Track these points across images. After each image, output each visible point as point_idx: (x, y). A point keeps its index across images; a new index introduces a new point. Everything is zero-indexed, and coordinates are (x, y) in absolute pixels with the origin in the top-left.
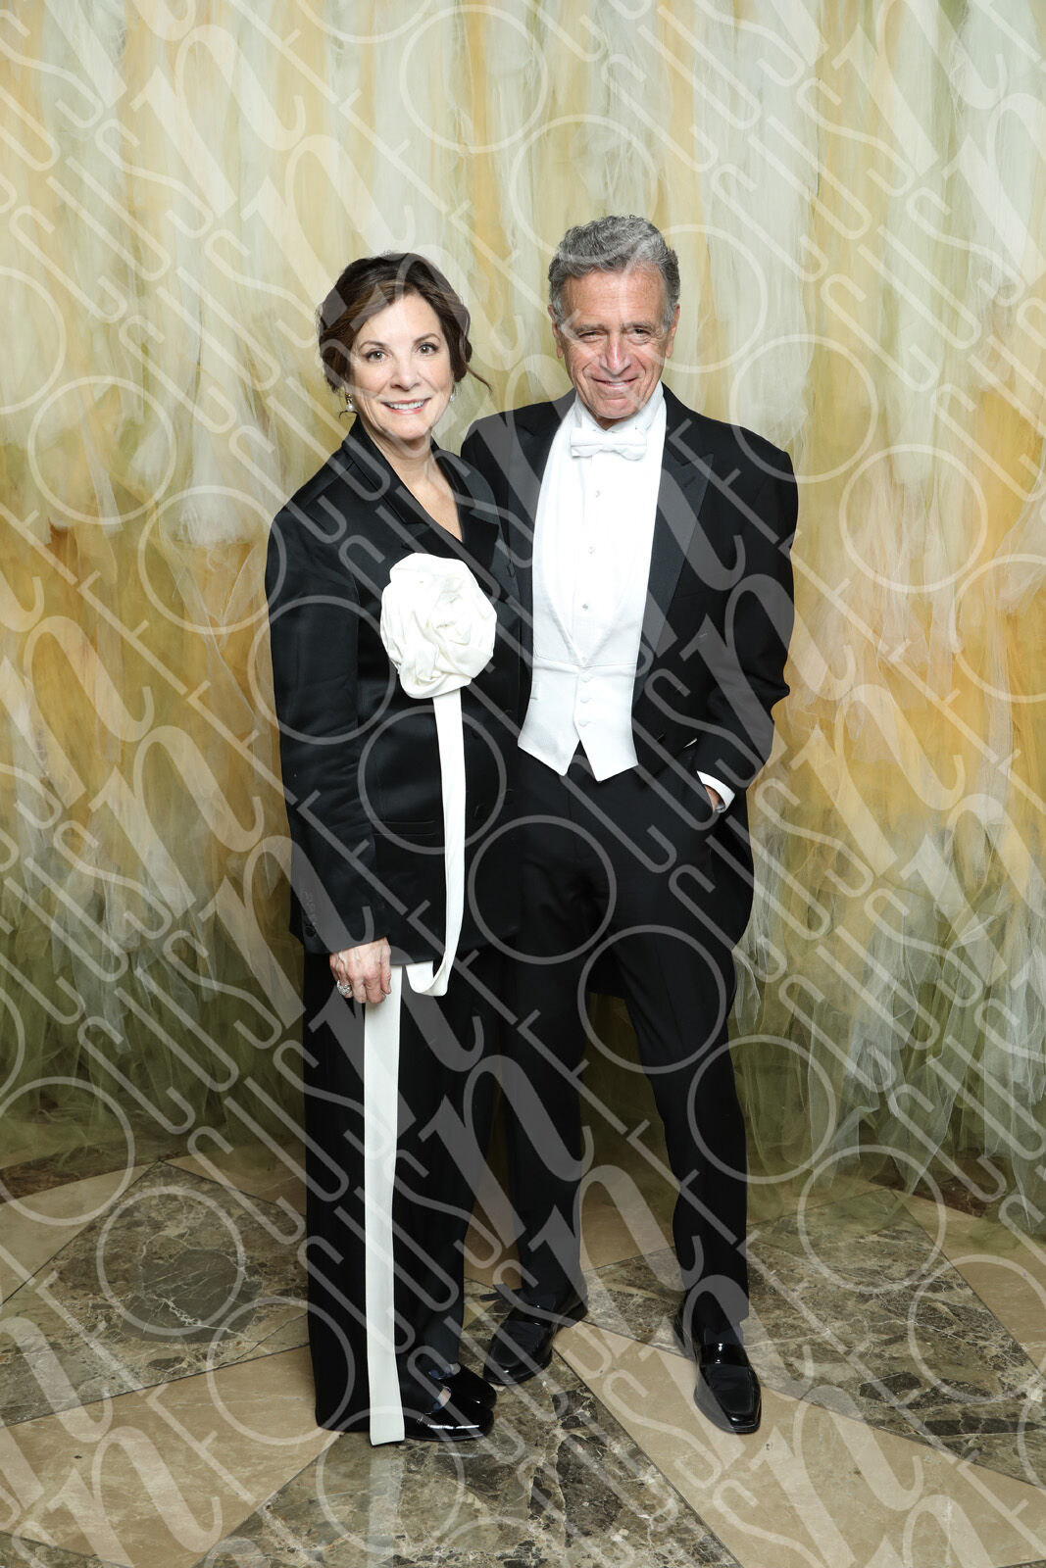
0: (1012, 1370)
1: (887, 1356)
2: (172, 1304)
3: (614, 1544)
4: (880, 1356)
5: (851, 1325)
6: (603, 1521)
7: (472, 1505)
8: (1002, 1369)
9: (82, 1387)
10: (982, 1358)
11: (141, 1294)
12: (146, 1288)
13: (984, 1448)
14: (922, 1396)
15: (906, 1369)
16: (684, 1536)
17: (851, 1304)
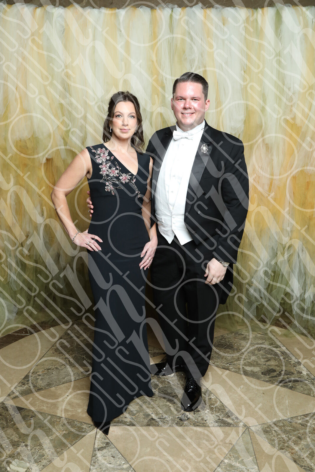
0: (298, 367)
1: (267, 364)
2: (85, 357)
3: (206, 413)
4: (265, 365)
5: (257, 357)
6: (202, 408)
7: (169, 405)
8: (295, 367)
9: (66, 378)
10: (290, 364)
11: (77, 355)
12: (78, 353)
13: (294, 386)
14: (277, 374)
15: (272, 368)
16: (223, 411)
17: (256, 352)
